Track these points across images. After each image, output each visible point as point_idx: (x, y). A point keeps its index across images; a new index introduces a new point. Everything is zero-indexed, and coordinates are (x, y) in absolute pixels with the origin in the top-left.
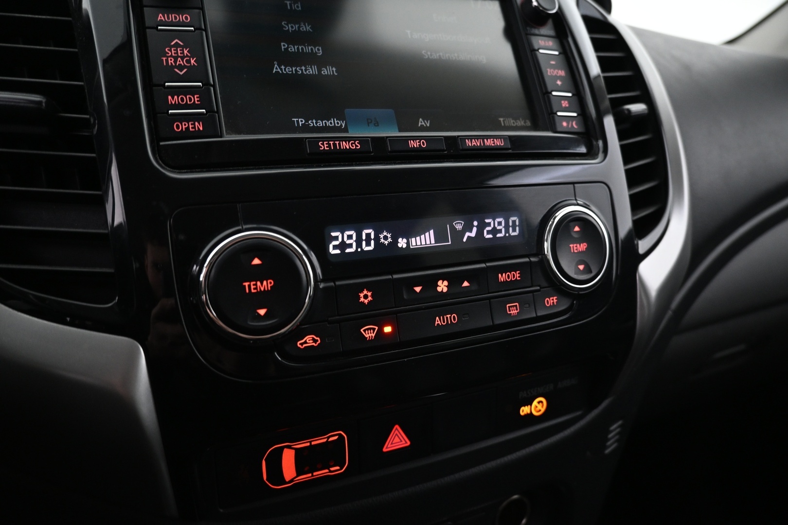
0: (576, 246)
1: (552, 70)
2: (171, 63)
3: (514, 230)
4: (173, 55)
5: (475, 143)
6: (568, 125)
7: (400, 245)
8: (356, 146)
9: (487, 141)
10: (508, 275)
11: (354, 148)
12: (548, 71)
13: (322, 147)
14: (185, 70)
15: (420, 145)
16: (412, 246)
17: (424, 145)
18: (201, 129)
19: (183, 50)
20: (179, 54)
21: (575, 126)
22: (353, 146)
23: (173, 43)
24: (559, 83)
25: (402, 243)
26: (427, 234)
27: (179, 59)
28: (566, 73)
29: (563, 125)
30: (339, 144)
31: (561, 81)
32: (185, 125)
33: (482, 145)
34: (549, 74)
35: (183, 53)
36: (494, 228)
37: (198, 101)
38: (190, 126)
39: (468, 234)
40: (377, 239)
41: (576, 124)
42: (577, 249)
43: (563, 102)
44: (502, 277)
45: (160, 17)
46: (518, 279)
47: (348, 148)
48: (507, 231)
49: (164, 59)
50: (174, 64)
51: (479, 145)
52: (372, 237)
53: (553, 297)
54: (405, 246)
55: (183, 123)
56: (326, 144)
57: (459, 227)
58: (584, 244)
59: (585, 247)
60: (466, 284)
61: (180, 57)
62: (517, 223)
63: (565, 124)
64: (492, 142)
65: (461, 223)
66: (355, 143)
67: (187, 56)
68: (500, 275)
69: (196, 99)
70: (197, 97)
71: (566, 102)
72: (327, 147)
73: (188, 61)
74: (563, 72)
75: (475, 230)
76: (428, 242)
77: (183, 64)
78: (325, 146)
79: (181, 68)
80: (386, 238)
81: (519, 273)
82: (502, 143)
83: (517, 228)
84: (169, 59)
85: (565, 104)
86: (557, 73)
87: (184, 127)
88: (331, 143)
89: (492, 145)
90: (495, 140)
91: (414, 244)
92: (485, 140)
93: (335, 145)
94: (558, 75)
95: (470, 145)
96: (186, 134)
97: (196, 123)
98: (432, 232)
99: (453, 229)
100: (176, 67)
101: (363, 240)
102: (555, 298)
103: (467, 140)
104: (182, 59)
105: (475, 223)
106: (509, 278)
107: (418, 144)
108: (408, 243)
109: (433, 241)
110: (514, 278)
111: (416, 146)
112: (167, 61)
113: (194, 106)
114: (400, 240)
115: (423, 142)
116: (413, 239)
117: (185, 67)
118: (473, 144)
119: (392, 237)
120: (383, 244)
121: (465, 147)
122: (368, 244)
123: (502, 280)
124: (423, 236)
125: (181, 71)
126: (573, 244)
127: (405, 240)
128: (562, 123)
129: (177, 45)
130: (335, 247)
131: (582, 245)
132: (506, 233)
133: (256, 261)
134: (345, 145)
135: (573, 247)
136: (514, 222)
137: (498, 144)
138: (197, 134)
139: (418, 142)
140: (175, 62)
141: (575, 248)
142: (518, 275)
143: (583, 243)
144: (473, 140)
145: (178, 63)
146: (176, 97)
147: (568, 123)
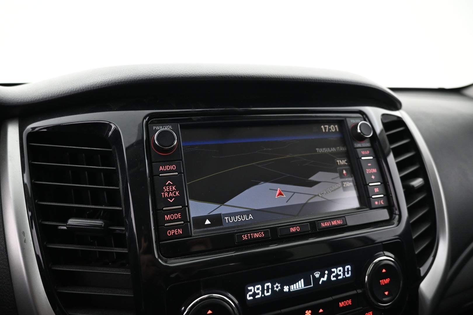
0: (384, 281)
1: (369, 170)
2: (166, 195)
3: (348, 274)
4: (167, 191)
5: (326, 225)
6: (378, 203)
7: (285, 290)
8: (262, 235)
9: (333, 222)
10: (345, 303)
11: (261, 236)
12: (366, 171)
13: (244, 238)
14: (173, 199)
15: (296, 230)
16: (291, 290)
17: (298, 230)
18: (181, 233)
19: (172, 187)
20: (171, 190)
21: (382, 203)
22: (260, 236)
23: (167, 184)
24: (373, 177)
25: (286, 289)
26: (300, 282)
27: (170, 193)
28: (377, 170)
29: (375, 204)
30: (253, 235)
31: (374, 176)
32: (173, 231)
33: (330, 225)
34: (367, 173)
35: (172, 189)
36: (337, 273)
37: (180, 217)
38: (176, 232)
39: (322, 279)
40: (273, 288)
41: (383, 202)
42: (384, 283)
43: (375, 189)
44: (341, 304)
45: (161, 168)
46: (350, 304)
47: (258, 237)
48: (344, 274)
49: (163, 193)
50: (168, 196)
51: (328, 225)
52: (270, 287)
53: (370, 312)
54: (287, 290)
55: (172, 231)
56: (246, 236)
57: (317, 275)
58: (389, 279)
59: (388, 281)
60: (321, 311)
61: (171, 191)
62: (350, 269)
63: (376, 203)
64: (336, 222)
65: (319, 273)
66: (261, 234)
67: (174, 190)
68: (340, 303)
69: (179, 216)
70: (180, 215)
71: (377, 189)
72: (246, 238)
73: (175, 194)
74: (375, 169)
75: (326, 276)
76: (300, 287)
77: (172, 196)
78: (246, 237)
79: (171, 198)
80: (277, 287)
81: (351, 301)
82: (341, 222)
83: (350, 272)
84: (165, 193)
85: (376, 190)
86: (372, 171)
87: (172, 233)
88: (249, 235)
89: (336, 224)
90: (337, 221)
91: (292, 288)
92: (332, 222)
93: (251, 236)
94: (373, 172)
95: (324, 226)
96: (174, 237)
97: (179, 230)
98: (302, 280)
99: (314, 277)
100: (169, 198)
101: (265, 290)
102: (371, 312)
103: (322, 223)
104: (172, 192)
105: (326, 272)
106: (345, 304)
107: (295, 229)
108: (289, 289)
109: (303, 286)
110: (348, 304)
111: (294, 231)
112: (164, 194)
113: (178, 220)
114: (285, 287)
115: (298, 228)
116: (292, 286)
117: (173, 197)
118: (325, 225)
119: (281, 286)
120: (276, 291)
121: (321, 228)
122: (268, 292)
123: (341, 306)
124: (297, 284)
125: (171, 200)
126: (382, 280)
127: (288, 287)
128: (375, 202)
129: (169, 184)
130: (250, 296)
131: (387, 280)
132: (343, 276)
133: (210, 312)
134: (256, 235)
135: (382, 282)
136: (348, 269)
137: (339, 223)
138: (179, 236)
139: (295, 228)
140: (168, 195)
141: (383, 282)
142: (350, 302)
143: (387, 278)
144: (325, 223)
145: (170, 195)
146: (169, 216)
147: (378, 202)
